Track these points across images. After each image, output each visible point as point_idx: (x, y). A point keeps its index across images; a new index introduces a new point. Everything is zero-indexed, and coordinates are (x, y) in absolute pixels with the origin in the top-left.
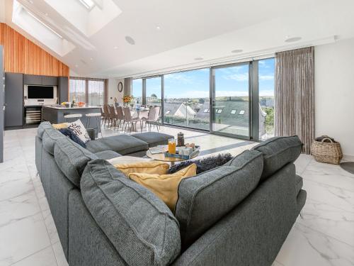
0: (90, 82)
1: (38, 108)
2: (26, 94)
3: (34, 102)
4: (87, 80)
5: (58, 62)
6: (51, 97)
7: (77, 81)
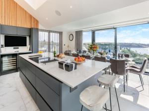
0: (51, 34)
1: (14, 55)
2: (3, 42)
3: (11, 50)
4: (49, 32)
5: (31, 17)
6: (25, 45)
7: (44, 32)
